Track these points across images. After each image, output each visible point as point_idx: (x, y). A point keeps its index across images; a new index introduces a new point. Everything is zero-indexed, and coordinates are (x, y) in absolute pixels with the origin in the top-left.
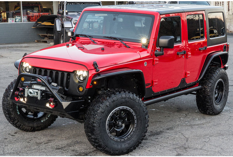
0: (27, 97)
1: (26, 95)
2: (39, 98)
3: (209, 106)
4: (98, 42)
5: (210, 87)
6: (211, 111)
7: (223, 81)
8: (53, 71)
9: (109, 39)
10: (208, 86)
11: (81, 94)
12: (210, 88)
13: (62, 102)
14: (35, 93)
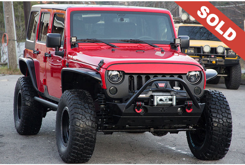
0: (157, 105)
1: (155, 104)
2: (174, 104)
14: (167, 99)
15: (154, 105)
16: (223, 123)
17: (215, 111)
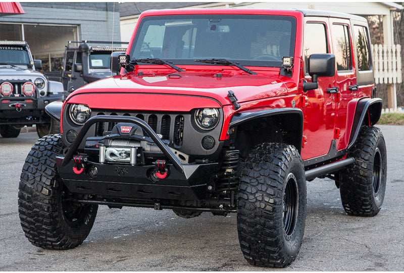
0: (104, 163)
1: (102, 160)
2: (133, 162)
3: (366, 197)
4: (187, 70)
5: (367, 160)
6: (369, 207)
7: (379, 152)
8: (143, 114)
9: (208, 64)
10: (363, 159)
11: (210, 152)
12: (367, 162)
13: (183, 166)
14: (122, 153)
15: (100, 163)
16: (255, 202)
17: (246, 181)
